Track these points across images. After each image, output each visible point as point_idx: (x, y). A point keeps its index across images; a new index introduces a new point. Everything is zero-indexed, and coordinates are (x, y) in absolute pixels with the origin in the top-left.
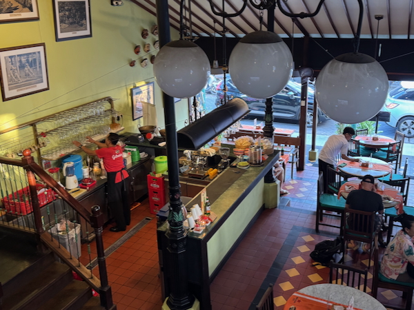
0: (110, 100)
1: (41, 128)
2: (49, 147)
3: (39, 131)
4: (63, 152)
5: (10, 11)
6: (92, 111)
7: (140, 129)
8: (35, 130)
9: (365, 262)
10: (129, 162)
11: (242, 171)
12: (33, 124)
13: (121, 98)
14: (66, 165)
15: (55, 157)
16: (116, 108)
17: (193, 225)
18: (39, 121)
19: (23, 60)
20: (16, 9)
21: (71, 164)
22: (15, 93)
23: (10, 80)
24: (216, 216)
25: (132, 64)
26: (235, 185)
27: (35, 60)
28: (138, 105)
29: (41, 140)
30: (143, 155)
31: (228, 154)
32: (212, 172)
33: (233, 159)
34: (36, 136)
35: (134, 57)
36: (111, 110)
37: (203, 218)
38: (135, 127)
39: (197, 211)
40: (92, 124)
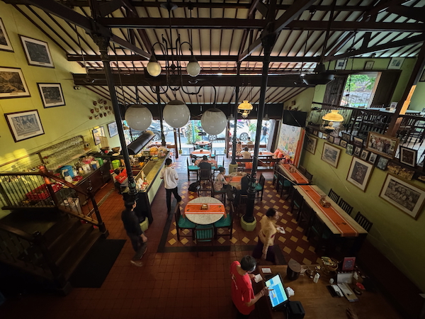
0: (82, 137)
1: (44, 154)
2: (51, 163)
3: (43, 156)
4: (60, 165)
5: (9, 91)
6: (73, 143)
7: (101, 149)
8: (40, 156)
9: (208, 187)
10: (98, 165)
11: (155, 162)
12: (38, 153)
13: (87, 136)
14: (63, 171)
15: (56, 168)
16: (85, 140)
17: (140, 187)
18: (42, 151)
19: (25, 119)
20: (13, 90)
21: (67, 170)
22: (22, 137)
23: (18, 130)
24: (149, 182)
25: (91, 118)
26: (154, 168)
27: (32, 119)
28: (97, 138)
29: (45, 160)
30: (104, 161)
31: (148, 155)
32: (141, 164)
33: (150, 157)
34: (42, 159)
35: (91, 115)
36: (83, 142)
37: (144, 183)
38: (98, 149)
39: (140, 181)
40: (74, 149)
